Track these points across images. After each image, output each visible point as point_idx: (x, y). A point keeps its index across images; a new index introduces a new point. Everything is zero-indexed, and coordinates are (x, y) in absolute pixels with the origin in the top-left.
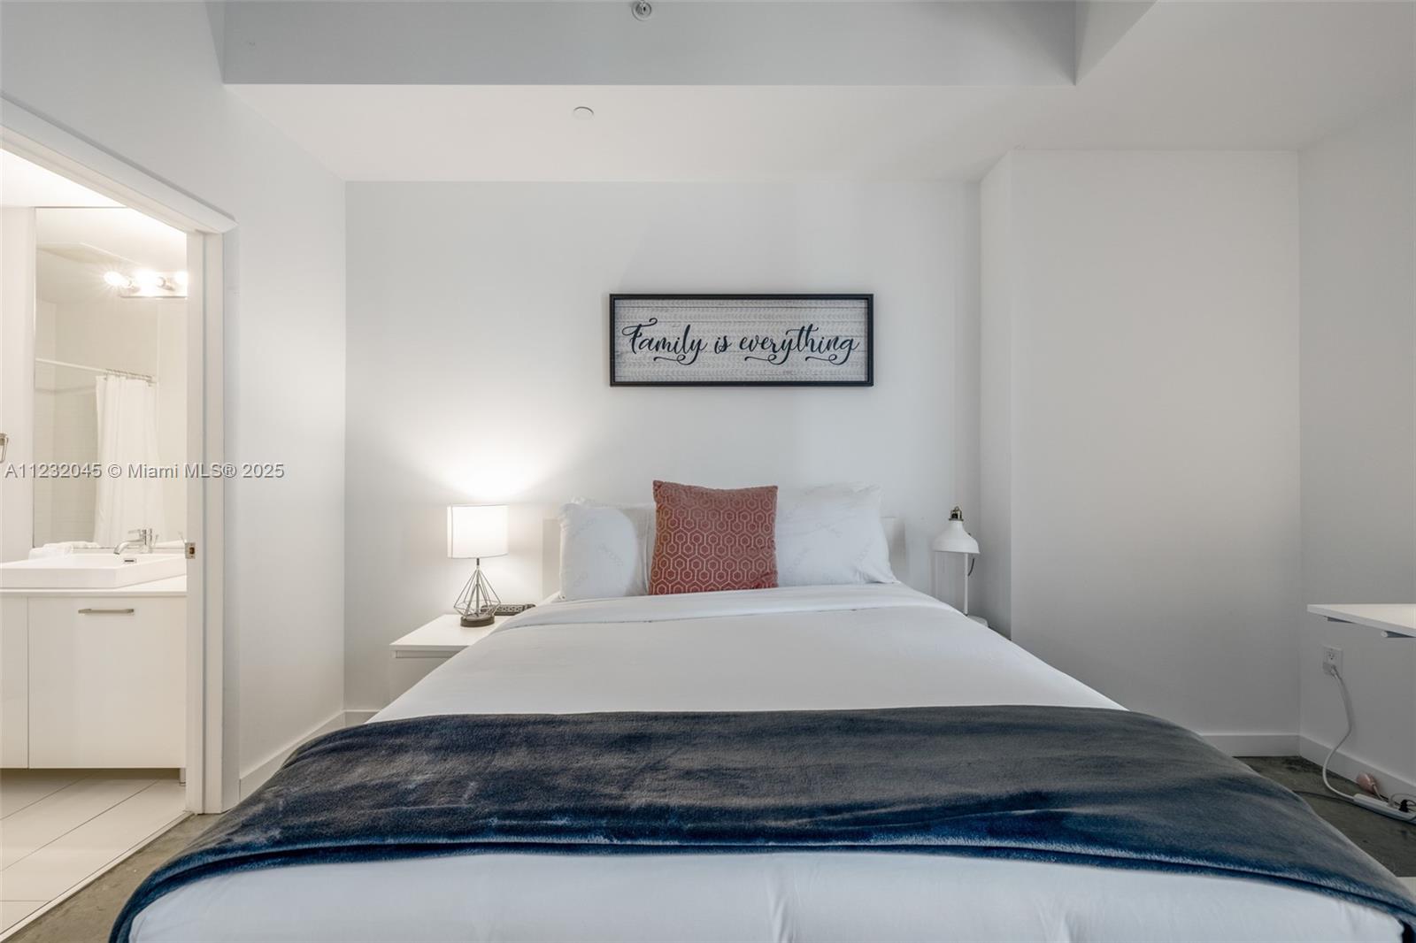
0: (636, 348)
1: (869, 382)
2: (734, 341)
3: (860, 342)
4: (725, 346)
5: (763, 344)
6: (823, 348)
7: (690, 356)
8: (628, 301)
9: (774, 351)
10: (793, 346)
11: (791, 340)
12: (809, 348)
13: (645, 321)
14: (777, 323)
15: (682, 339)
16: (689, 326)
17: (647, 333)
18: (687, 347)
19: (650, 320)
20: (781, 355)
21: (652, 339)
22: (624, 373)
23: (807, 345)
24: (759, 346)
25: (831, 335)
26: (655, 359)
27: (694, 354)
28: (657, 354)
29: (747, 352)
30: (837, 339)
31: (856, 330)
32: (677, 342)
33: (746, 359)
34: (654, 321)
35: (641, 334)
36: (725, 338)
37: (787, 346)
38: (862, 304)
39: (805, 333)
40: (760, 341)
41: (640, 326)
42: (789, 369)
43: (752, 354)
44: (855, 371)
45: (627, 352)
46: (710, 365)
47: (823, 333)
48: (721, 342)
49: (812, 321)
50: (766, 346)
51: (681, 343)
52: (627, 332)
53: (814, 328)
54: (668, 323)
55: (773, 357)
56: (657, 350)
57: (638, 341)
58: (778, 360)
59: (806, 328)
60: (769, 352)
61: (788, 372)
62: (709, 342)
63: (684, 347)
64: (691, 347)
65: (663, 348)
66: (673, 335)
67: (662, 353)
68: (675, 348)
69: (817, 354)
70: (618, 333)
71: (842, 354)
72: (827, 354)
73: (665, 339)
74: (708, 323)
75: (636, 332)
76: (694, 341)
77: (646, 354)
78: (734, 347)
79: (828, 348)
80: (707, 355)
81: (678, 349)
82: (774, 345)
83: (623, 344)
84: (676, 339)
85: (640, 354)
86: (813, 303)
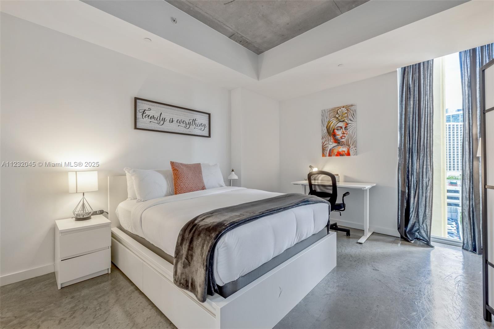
0: (144, 117)
1: (209, 136)
2: (175, 120)
3: (207, 125)
4: (172, 121)
5: (183, 122)
6: (199, 126)
7: (162, 122)
8: (141, 101)
9: (186, 125)
10: (191, 124)
11: (190, 123)
12: (195, 125)
13: (147, 109)
14: (187, 117)
15: (159, 117)
16: (161, 113)
17: (147, 113)
18: (161, 120)
19: (149, 109)
20: (188, 126)
21: (149, 115)
22: (139, 126)
23: (194, 124)
24: (182, 123)
25: (200, 123)
26: (150, 122)
27: (163, 122)
28: (151, 120)
29: (179, 124)
30: (202, 124)
31: (206, 122)
32: (157, 118)
33: (178, 126)
34: (150, 109)
35: (145, 113)
36: (172, 119)
37: (189, 124)
38: (208, 115)
39: (194, 121)
40: (182, 121)
41: (145, 110)
42: (190, 130)
43: (179, 125)
44: (206, 133)
45: (140, 118)
46: (167, 126)
47: (198, 122)
48: (171, 120)
49: (196, 118)
50: (184, 123)
51: (159, 118)
52: (140, 111)
53: (196, 120)
54: (155, 111)
55: (185, 126)
56: (151, 119)
57: (144, 115)
58: (187, 128)
59: (194, 120)
60: (185, 125)
61: (190, 131)
62: (168, 119)
63: (160, 119)
64: (162, 120)
65: (153, 119)
66: (157, 115)
67: (152, 120)
68: (157, 119)
69: (197, 127)
70: (138, 111)
71: (203, 128)
72: (199, 128)
73: (153, 116)
74: (168, 113)
75: (144, 112)
76: (163, 118)
77: (147, 120)
78: (175, 122)
79: (200, 126)
80: (167, 123)
81: (158, 120)
82: (186, 123)
83: (139, 115)
84: (157, 117)
85: (145, 119)
86: (196, 113)
